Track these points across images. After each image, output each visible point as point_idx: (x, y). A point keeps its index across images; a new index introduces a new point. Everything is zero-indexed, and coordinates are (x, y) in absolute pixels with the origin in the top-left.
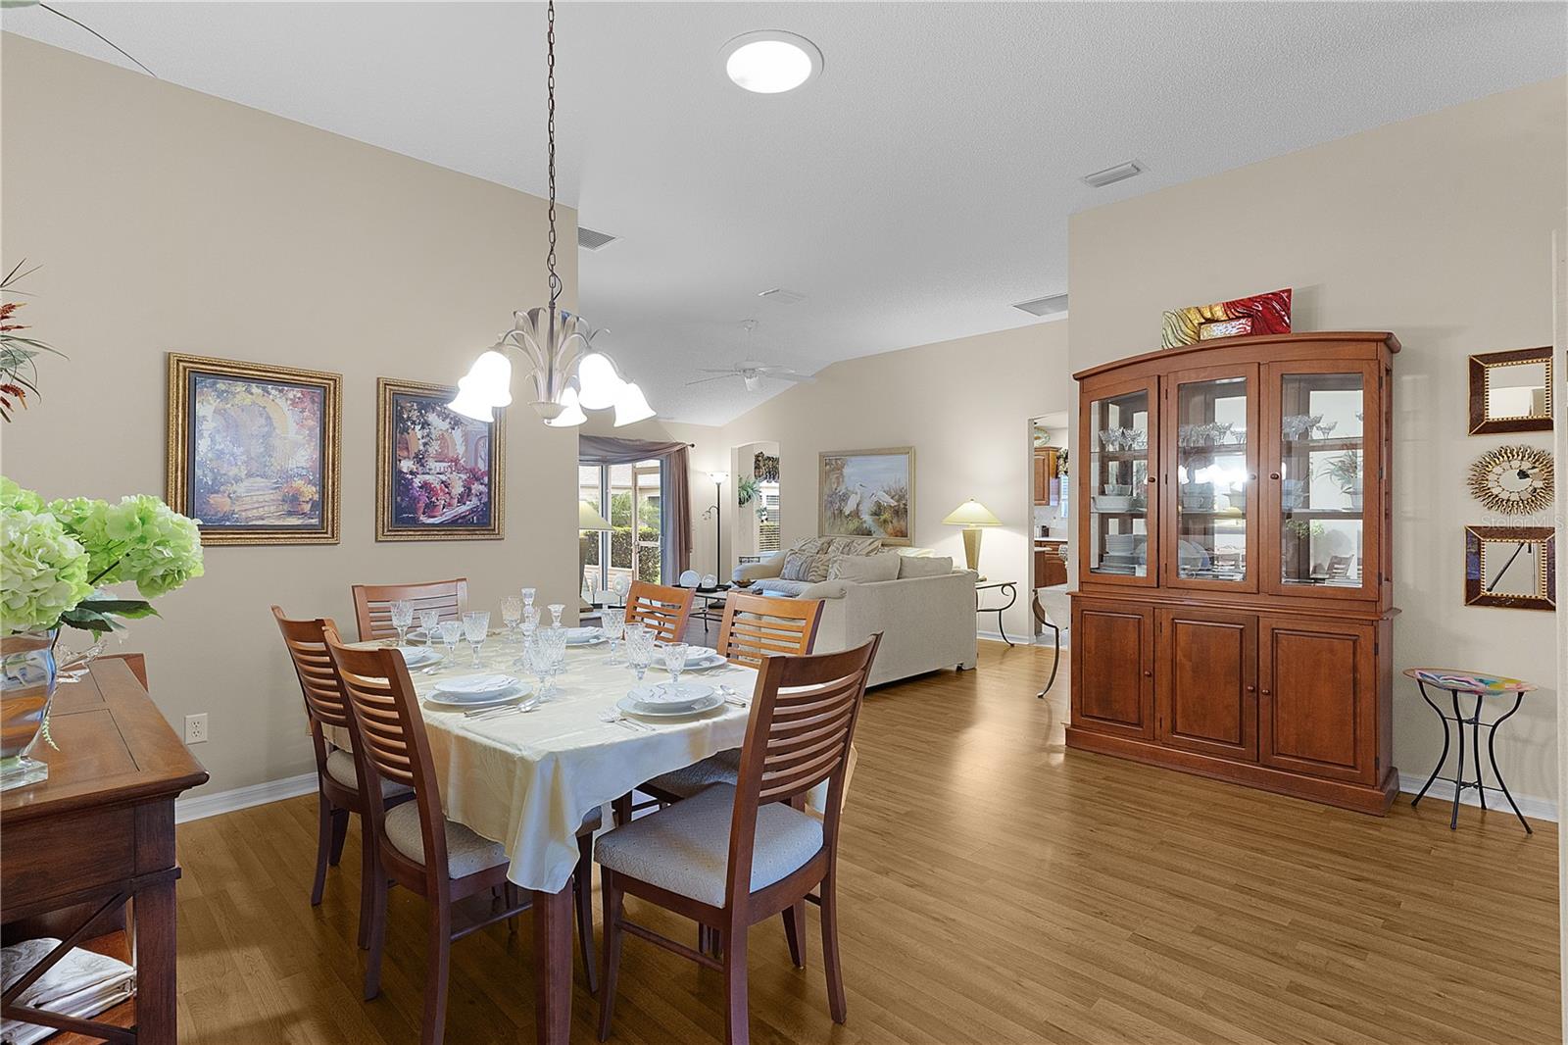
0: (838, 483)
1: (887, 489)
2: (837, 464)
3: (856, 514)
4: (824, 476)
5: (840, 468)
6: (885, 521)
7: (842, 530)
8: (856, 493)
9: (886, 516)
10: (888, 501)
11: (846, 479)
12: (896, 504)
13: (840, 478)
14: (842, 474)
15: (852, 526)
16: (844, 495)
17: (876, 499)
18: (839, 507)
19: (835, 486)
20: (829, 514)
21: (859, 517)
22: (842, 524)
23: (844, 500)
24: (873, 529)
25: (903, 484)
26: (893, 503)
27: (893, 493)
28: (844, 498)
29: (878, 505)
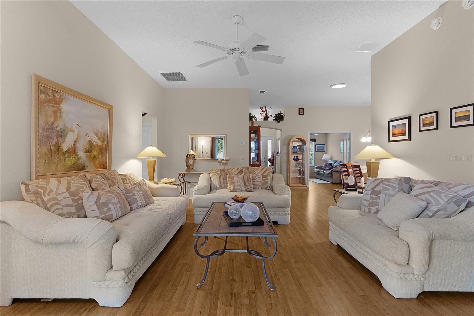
0: (56, 118)
1: (95, 131)
2: (54, 96)
3: (73, 151)
4: (41, 105)
5: (58, 103)
6: (94, 157)
7: (60, 167)
8: (74, 132)
9: (95, 153)
10: (96, 141)
11: (64, 116)
12: (101, 144)
13: (57, 113)
14: (60, 109)
15: (69, 162)
16: (62, 131)
17: (88, 139)
18: (57, 143)
19: (52, 119)
20: (45, 150)
21: (75, 154)
22: (60, 161)
23: (61, 137)
24: (86, 164)
25: (106, 129)
26: (100, 143)
27: (100, 136)
28: (62, 134)
29: (90, 143)
